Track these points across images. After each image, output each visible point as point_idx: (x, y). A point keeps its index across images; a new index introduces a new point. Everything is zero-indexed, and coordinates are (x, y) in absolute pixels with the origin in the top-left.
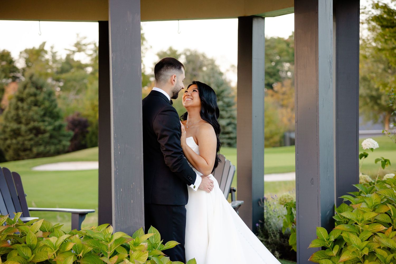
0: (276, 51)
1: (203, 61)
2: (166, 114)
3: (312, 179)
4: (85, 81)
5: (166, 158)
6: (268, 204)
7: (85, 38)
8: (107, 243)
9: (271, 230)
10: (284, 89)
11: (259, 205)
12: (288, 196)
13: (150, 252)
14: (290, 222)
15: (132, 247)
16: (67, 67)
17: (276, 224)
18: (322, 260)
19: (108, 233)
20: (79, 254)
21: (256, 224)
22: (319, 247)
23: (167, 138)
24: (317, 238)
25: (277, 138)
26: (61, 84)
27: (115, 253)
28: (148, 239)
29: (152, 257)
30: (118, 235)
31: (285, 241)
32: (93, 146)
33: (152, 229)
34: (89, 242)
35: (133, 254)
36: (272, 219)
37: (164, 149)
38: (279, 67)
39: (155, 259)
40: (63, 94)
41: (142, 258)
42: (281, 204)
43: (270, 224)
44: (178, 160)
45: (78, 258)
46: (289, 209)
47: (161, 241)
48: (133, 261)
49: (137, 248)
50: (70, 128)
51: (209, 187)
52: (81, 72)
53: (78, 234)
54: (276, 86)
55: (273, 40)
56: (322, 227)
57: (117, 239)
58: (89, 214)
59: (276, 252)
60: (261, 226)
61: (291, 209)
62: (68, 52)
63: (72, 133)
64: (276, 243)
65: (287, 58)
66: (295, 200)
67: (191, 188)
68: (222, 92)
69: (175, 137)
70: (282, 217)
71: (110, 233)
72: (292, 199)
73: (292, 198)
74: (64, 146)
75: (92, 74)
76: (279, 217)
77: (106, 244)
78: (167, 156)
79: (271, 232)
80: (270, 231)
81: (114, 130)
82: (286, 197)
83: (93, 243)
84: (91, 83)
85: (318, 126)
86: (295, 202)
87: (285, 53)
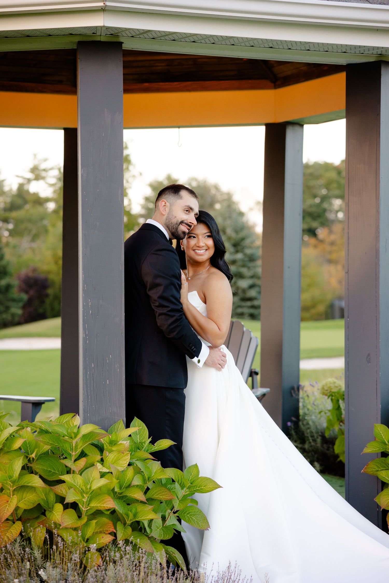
0: (322, 182)
1: (215, 195)
2: (161, 255)
3: (369, 355)
4: (46, 222)
5: (160, 317)
6: (305, 395)
7: (45, 160)
8: (71, 439)
9: (308, 431)
10: (333, 237)
11: (292, 396)
12: (335, 383)
13: (133, 454)
14: (336, 419)
15: (107, 446)
16: (19, 201)
17: (317, 424)
18: (382, 471)
19: (72, 426)
20: (31, 454)
21: (287, 422)
22: (378, 452)
23: (161, 289)
24: (375, 439)
25: (321, 308)
26: (11, 226)
27: (83, 455)
28: (130, 436)
29: (136, 461)
30: (87, 429)
31: (329, 447)
32: (55, 315)
33: (137, 422)
34: (46, 438)
35: (107, 456)
36: (311, 416)
37: (157, 304)
38: (325, 205)
39: (139, 464)
40: (13, 241)
41: (121, 462)
42: (324, 394)
43: (308, 424)
44: (176, 321)
45: (29, 460)
46: (334, 401)
47: (149, 438)
48: (108, 466)
49: (114, 448)
50: (21, 290)
51: (220, 362)
52: (40, 209)
53: (30, 427)
54: (322, 233)
55: (317, 166)
56: (382, 423)
57: (85, 433)
58: (46, 403)
59: (316, 464)
60: (294, 425)
61: (338, 401)
62: (21, 181)
63: (25, 297)
64: (315, 451)
65: (337, 192)
66: (343, 388)
67: (194, 363)
68: (243, 239)
69: (172, 287)
70: (325, 413)
71: (76, 425)
72: (339, 388)
73: (340, 386)
74: (13, 315)
75: (55, 212)
76: (320, 412)
77: (70, 441)
78: (161, 314)
79: (309, 435)
80: (307, 434)
81: (83, 280)
82: (331, 385)
83: (51, 439)
84: (54, 226)
85: (379, 277)
86: (344, 392)
87: (335, 185)
